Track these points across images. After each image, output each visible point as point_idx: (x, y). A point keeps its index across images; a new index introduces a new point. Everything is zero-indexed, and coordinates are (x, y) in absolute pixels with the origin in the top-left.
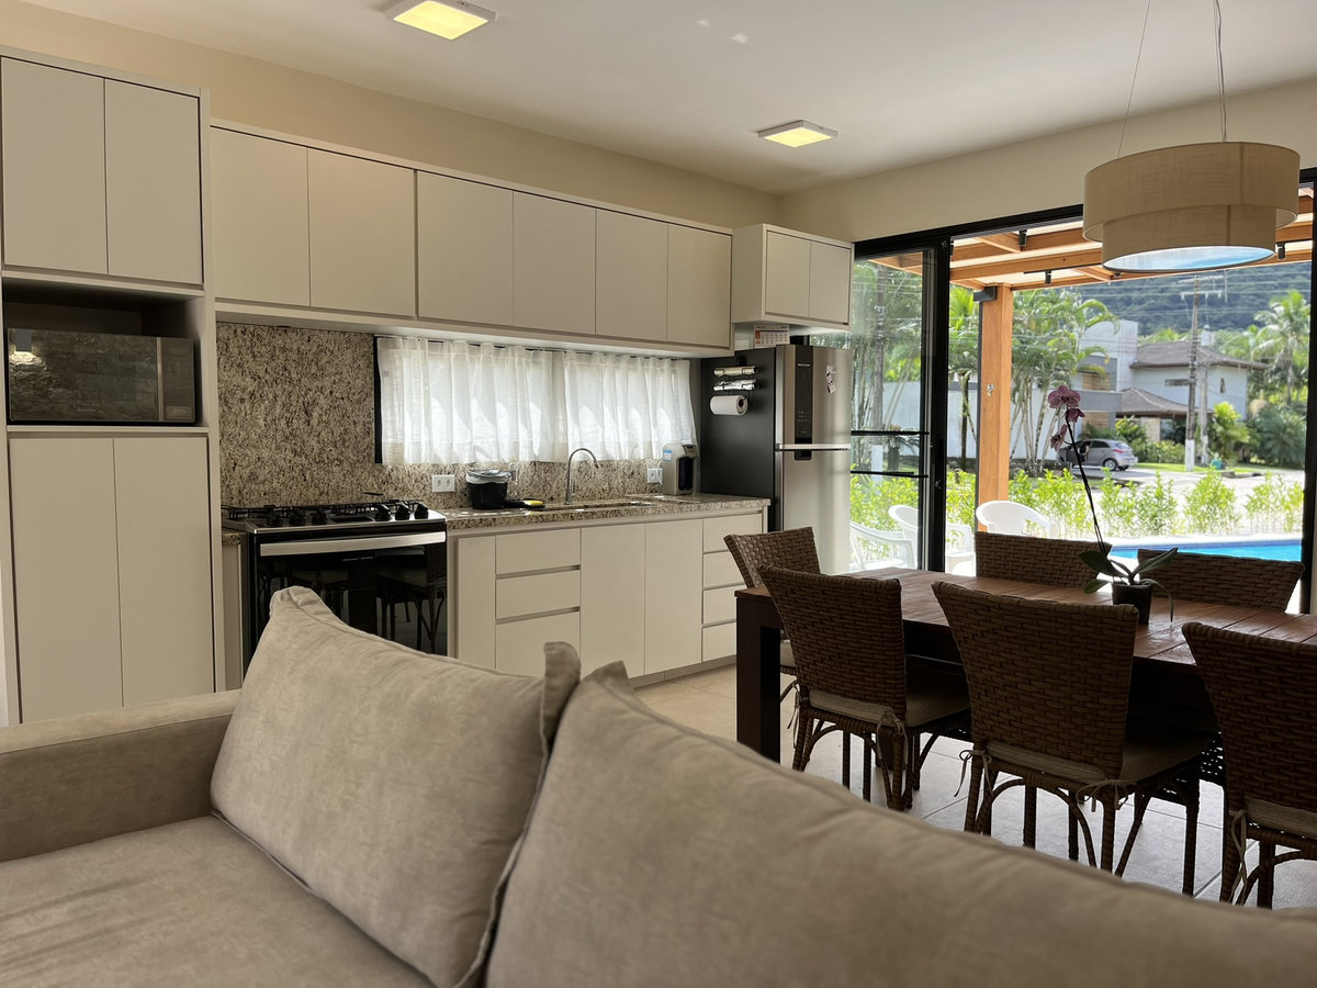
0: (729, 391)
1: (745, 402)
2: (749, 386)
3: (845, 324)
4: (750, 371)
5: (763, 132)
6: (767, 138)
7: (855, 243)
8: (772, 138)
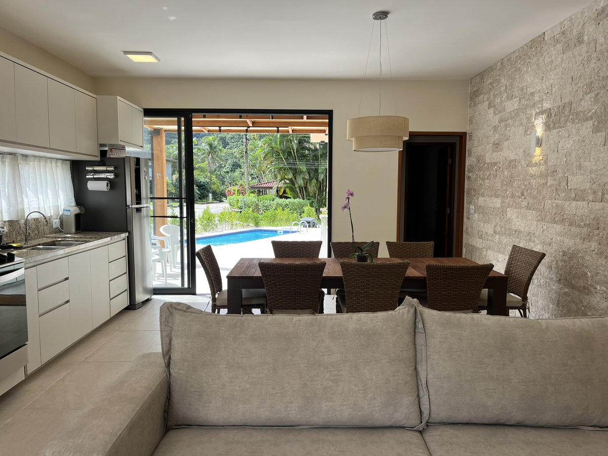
0: (95, 178)
1: (109, 184)
2: (111, 176)
3: (141, 147)
4: (112, 169)
5: (126, 53)
6: (128, 56)
7: (144, 109)
8: (129, 56)
